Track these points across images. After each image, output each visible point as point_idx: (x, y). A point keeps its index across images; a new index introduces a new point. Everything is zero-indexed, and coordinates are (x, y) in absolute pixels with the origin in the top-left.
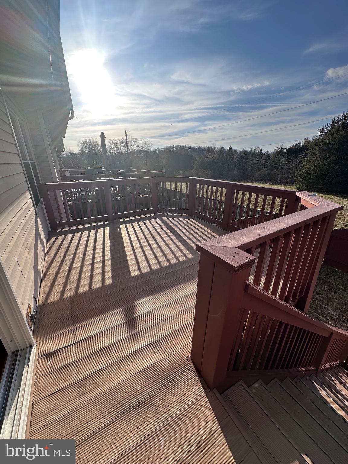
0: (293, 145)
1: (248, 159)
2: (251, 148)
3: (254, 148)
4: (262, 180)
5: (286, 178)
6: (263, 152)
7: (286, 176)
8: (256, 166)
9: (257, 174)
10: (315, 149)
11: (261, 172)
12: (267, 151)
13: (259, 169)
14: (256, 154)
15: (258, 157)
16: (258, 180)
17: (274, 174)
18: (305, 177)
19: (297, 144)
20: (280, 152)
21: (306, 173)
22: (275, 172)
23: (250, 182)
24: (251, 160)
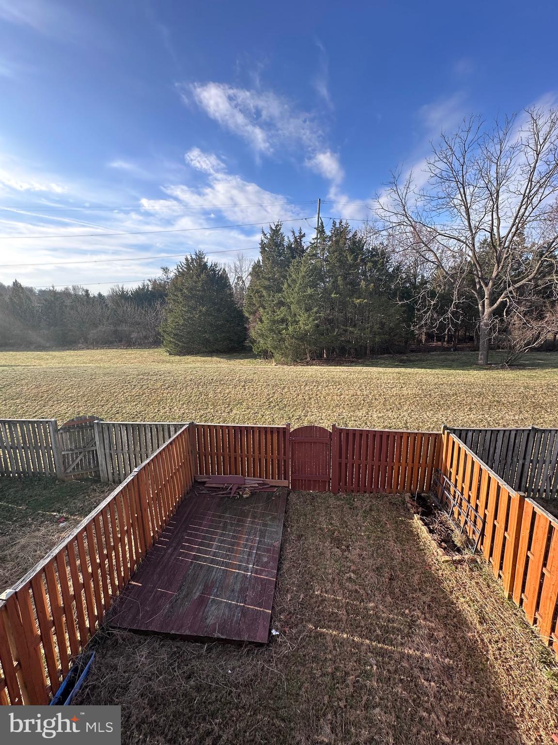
0: (139, 288)
1: (66, 306)
2: (66, 287)
3: (71, 287)
4: (106, 343)
5: (146, 337)
6: (91, 296)
7: (144, 333)
8: (86, 319)
9: (93, 333)
10: (177, 296)
11: (99, 329)
12: (98, 293)
13: (95, 326)
14: (80, 298)
15: (85, 303)
16: (97, 343)
17: (123, 332)
18: (175, 335)
19: (144, 286)
20: (121, 297)
21: (175, 329)
22: (124, 328)
23: (83, 349)
24: (72, 308)
